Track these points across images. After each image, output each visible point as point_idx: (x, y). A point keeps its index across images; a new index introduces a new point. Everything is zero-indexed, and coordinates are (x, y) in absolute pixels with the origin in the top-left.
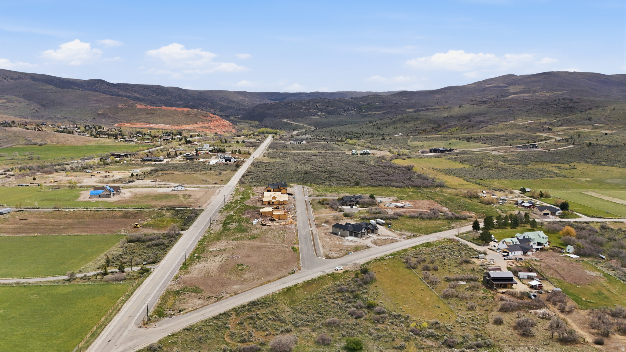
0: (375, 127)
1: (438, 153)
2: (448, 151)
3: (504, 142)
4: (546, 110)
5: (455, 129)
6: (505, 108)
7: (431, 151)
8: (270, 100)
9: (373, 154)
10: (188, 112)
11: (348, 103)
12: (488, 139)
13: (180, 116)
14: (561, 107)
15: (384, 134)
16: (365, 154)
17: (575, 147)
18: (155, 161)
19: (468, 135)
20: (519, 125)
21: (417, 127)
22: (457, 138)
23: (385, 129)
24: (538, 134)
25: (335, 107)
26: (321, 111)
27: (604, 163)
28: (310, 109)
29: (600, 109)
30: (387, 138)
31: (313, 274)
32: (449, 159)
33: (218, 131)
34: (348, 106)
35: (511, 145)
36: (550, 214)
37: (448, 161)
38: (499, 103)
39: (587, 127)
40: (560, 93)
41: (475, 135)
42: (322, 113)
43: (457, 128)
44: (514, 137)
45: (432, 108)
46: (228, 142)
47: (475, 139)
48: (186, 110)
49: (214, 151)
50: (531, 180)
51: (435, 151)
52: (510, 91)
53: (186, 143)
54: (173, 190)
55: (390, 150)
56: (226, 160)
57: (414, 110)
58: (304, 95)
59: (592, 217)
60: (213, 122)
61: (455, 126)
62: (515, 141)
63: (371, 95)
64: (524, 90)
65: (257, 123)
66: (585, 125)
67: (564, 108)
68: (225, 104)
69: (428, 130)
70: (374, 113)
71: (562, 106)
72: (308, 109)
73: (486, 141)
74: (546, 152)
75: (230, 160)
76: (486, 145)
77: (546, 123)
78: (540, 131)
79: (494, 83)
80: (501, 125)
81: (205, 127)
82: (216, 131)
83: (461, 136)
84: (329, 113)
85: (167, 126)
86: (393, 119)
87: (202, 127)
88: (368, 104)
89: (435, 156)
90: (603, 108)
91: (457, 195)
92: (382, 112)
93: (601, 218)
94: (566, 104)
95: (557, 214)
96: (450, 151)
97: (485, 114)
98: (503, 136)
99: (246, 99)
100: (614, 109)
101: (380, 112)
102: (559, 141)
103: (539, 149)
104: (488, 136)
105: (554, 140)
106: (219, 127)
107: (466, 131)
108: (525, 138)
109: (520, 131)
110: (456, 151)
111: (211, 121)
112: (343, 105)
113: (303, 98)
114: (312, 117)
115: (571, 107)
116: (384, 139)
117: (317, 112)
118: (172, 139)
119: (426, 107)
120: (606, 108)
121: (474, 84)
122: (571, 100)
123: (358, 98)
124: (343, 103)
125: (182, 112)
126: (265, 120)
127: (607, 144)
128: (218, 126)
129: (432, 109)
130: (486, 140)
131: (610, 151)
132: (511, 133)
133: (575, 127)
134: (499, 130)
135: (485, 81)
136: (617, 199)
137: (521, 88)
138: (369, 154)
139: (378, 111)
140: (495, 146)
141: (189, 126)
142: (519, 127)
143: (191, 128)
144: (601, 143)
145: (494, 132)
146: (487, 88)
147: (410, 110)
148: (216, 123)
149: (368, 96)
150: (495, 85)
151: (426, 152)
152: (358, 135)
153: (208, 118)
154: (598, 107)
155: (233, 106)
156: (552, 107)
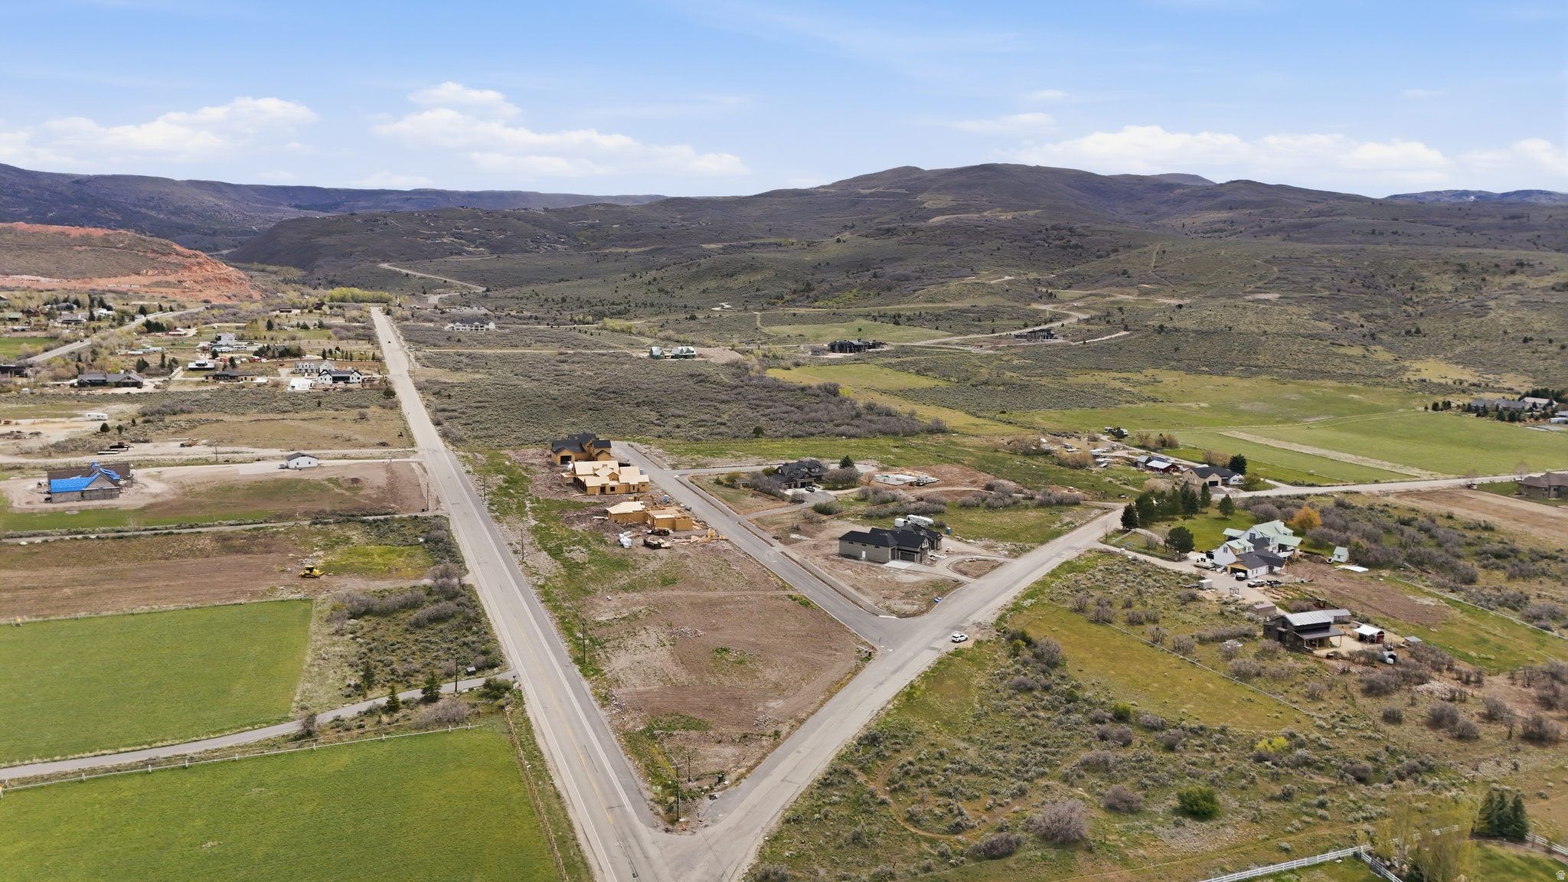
0: (651, 287)
1: (851, 352)
2: (870, 347)
3: (977, 326)
4: (1028, 253)
5: (851, 296)
6: (940, 245)
7: (833, 348)
8: (296, 206)
9: (700, 355)
10: (105, 239)
11: (536, 222)
12: (938, 317)
13: (80, 252)
14: (1056, 246)
15: (686, 307)
16: (686, 357)
17: (1131, 334)
18: (118, 385)
19: (892, 309)
20: (991, 286)
21: (758, 290)
22: (867, 316)
23: (678, 292)
24: (1035, 306)
25: (509, 233)
26: (471, 240)
27: (1206, 369)
28: (443, 236)
29: (1135, 252)
30: (700, 316)
31: (916, 655)
32: (886, 365)
33: (211, 294)
34: (543, 231)
35: (993, 332)
36: (1220, 483)
37: (886, 370)
38: (922, 233)
39: (1127, 290)
40: (1031, 213)
41: (906, 308)
42: (477, 247)
43: (854, 291)
44: (993, 313)
45: (762, 241)
46: (276, 327)
47: (909, 319)
48: (98, 232)
49: (270, 354)
50: (1099, 410)
51: (842, 347)
52: (925, 205)
53: (149, 332)
54: (282, 467)
55: (733, 346)
56: (335, 380)
57: (720, 246)
58: (390, 197)
59: (1295, 484)
60: (190, 269)
61: (848, 287)
62: (998, 322)
63: (597, 205)
64: (954, 203)
65: (296, 273)
66: (1122, 286)
67: (1063, 248)
68: (161, 216)
69: (787, 297)
70: (623, 250)
71: (1058, 242)
72: (435, 237)
73: (938, 323)
74: (1078, 348)
75: (348, 378)
76: (939, 332)
77: (1039, 282)
78: (1035, 300)
79: (879, 186)
80: (953, 285)
81: (168, 284)
82: (203, 296)
83: (874, 310)
84: (496, 248)
85: (42, 279)
86: (694, 269)
87: (158, 284)
88: (592, 226)
89: (847, 358)
90: (1140, 250)
91: (996, 451)
92: (643, 249)
93: (1312, 485)
94: (1063, 239)
95: (1231, 482)
96: (874, 346)
97: (900, 259)
98: (968, 311)
99: (225, 204)
100: (1164, 252)
101: (639, 250)
102: (1087, 321)
103: (1060, 340)
104: (937, 312)
105: (1074, 320)
106: (211, 283)
107: (878, 300)
108: (1015, 315)
109: (998, 300)
110: (886, 348)
111: (184, 267)
112: (529, 226)
113: (391, 204)
114: (456, 258)
115: (1076, 246)
116: (693, 318)
117: (463, 245)
118: (92, 318)
119: (748, 239)
120: (1145, 249)
121: (833, 185)
122: (1071, 230)
123: (563, 210)
124: (528, 222)
125: (86, 240)
126: (318, 263)
127: (1195, 327)
128: (207, 280)
129: (762, 244)
130: (936, 320)
131: (1207, 344)
132: (983, 303)
133: (1105, 291)
134: (955, 298)
135: (855, 180)
136: (1295, 445)
137: (946, 200)
138: (694, 356)
139: (633, 247)
140: (961, 334)
141: (114, 280)
142: (992, 291)
143: (124, 287)
144: (1182, 326)
145: (944, 301)
146: (865, 196)
147: (713, 246)
148: (199, 274)
149: (587, 207)
150: (881, 190)
151: (823, 351)
152: (619, 308)
153: (173, 259)
154: (1129, 247)
155: (187, 222)
156: (1038, 245)
